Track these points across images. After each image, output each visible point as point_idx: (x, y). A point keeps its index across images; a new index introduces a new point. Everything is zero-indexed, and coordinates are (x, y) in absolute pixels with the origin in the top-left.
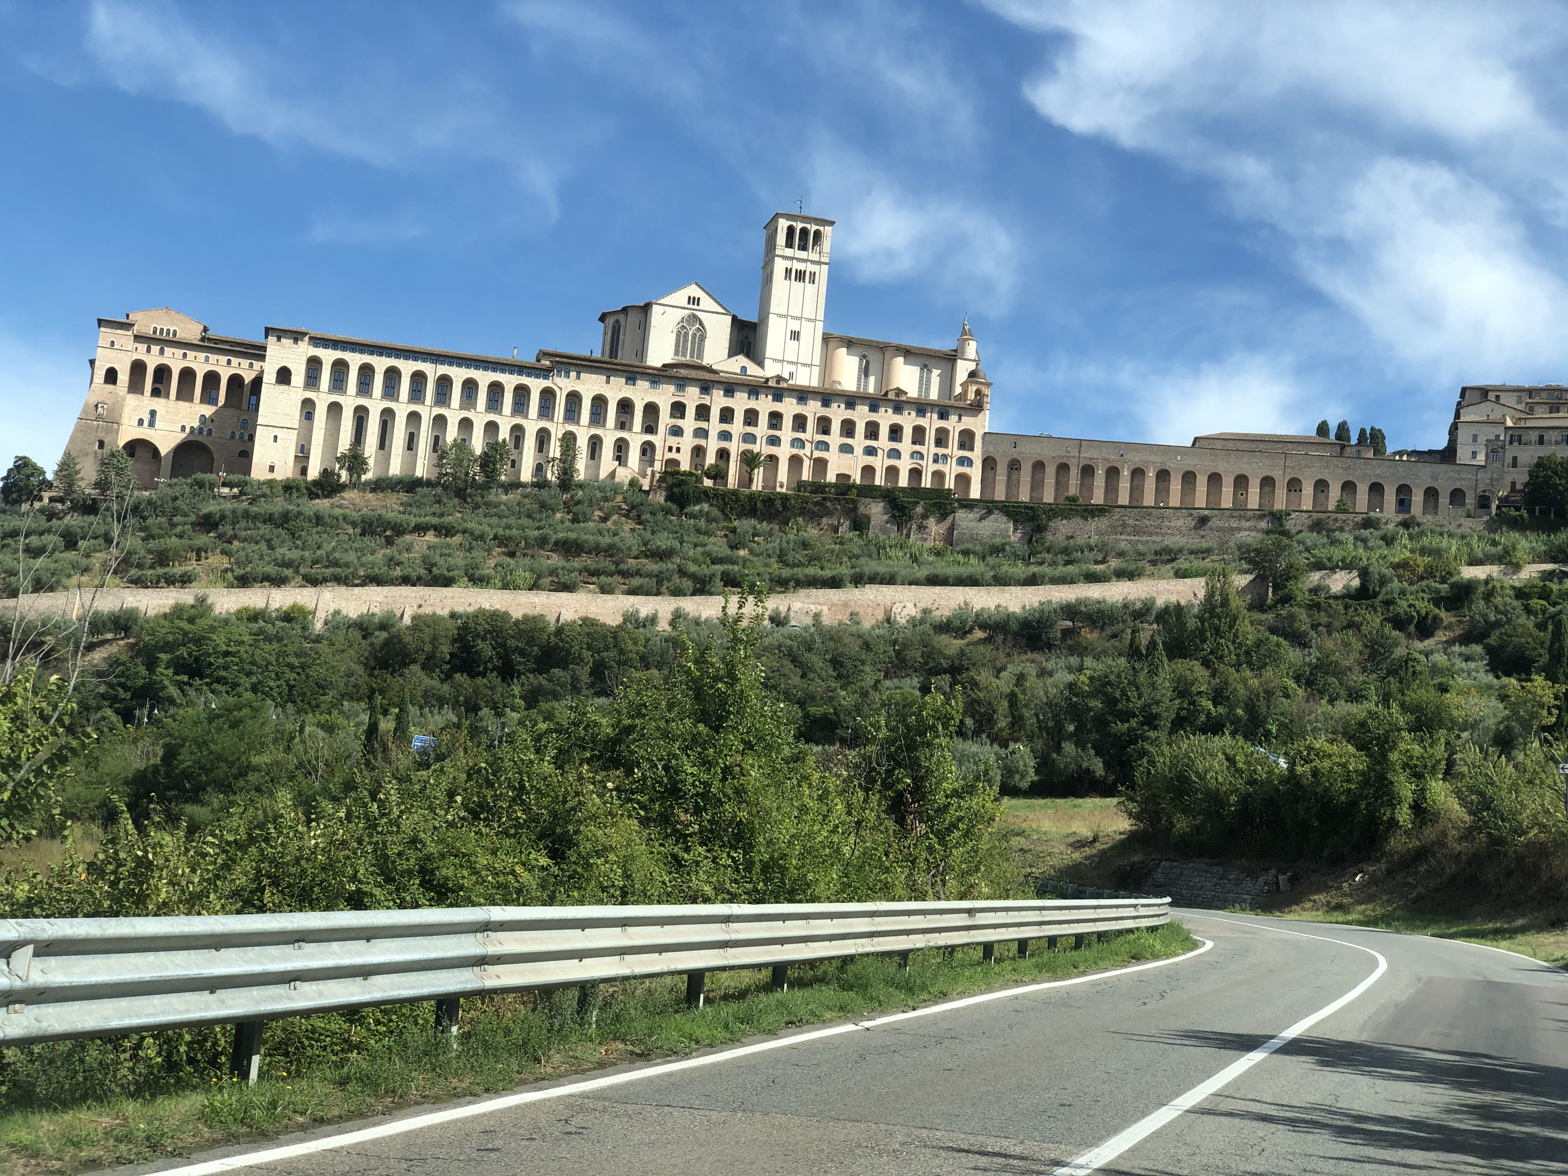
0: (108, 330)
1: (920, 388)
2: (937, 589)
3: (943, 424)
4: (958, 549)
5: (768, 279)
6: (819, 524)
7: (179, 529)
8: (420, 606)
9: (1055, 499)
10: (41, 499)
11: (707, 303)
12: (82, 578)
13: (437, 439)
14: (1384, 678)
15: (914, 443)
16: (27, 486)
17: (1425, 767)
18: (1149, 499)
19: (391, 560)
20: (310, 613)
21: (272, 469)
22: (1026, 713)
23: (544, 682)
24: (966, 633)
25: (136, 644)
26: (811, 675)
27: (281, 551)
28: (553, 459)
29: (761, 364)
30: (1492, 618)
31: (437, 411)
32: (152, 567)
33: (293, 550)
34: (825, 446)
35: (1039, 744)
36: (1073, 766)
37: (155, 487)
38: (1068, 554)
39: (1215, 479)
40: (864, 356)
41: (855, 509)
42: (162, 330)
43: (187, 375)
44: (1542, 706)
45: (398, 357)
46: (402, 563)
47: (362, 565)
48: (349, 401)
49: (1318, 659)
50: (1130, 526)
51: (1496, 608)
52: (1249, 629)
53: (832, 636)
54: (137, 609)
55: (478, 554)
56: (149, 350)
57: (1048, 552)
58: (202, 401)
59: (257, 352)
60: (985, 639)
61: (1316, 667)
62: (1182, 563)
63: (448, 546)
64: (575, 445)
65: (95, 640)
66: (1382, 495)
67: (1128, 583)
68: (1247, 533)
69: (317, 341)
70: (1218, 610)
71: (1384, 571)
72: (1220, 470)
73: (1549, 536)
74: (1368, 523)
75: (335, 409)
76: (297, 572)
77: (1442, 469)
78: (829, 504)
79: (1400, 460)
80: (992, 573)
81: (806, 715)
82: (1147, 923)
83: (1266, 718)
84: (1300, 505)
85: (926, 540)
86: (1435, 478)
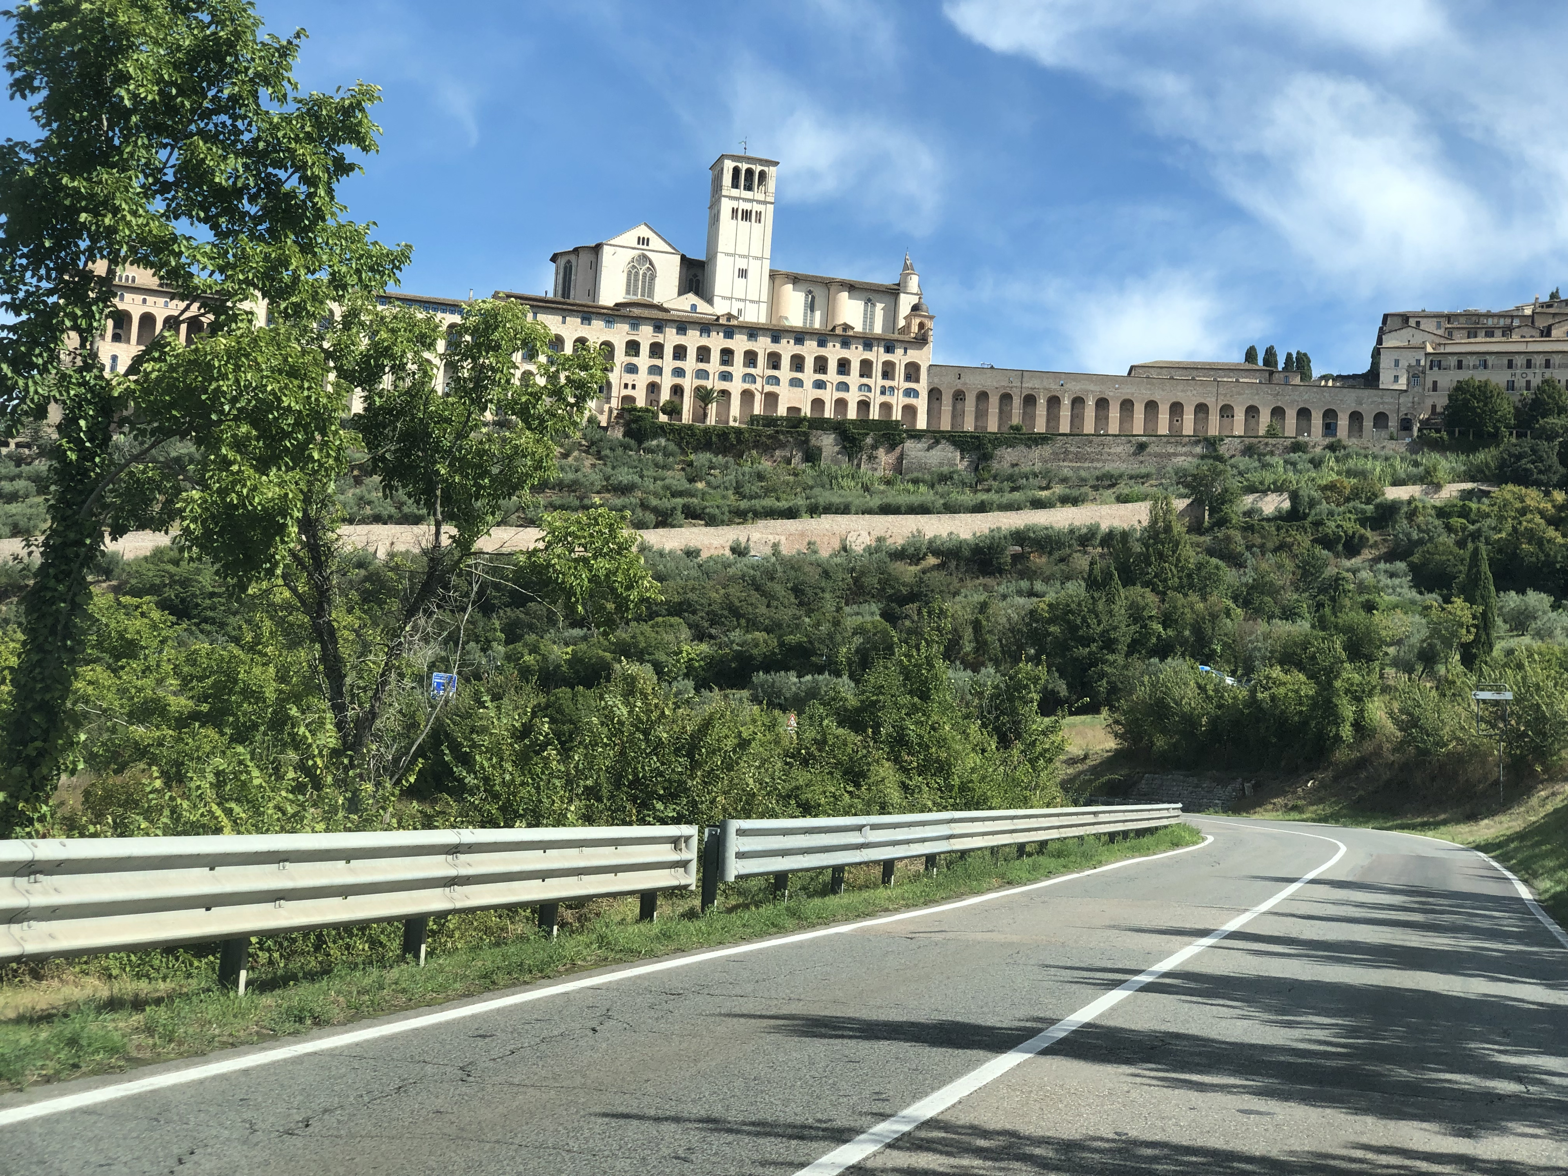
1: (865, 322)
2: (891, 518)
3: (889, 357)
4: (907, 478)
5: (715, 219)
6: (772, 456)
8: (393, 544)
9: (999, 427)
10: (7, 445)
11: (656, 243)
14: (1316, 597)
15: (862, 376)
17: (1364, 692)
18: (1089, 427)
19: (361, 498)
22: (989, 637)
23: (522, 616)
24: (919, 560)
25: (119, 586)
26: (775, 603)
29: (710, 301)
30: (1415, 536)
34: (776, 381)
38: (1014, 482)
39: (1151, 406)
40: (810, 292)
41: (807, 441)
42: (121, 276)
43: (147, 320)
44: (1461, 625)
46: (372, 502)
49: (1254, 580)
50: (1072, 453)
51: (1419, 527)
52: (1190, 552)
53: (793, 565)
54: (116, 552)
57: (995, 479)
60: (939, 565)
62: (1123, 488)
66: (1309, 419)
67: (1073, 508)
68: (1183, 458)
70: (1162, 536)
71: (1314, 493)
72: (1156, 398)
73: (1468, 456)
74: (1297, 447)
77: (1366, 393)
78: (782, 437)
79: (1326, 386)
80: (942, 501)
81: (782, 644)
82: (1173, 821)
83: (1211, 639)
84: (1232, 430)
85: (876, 469)
86: (1360, 403)
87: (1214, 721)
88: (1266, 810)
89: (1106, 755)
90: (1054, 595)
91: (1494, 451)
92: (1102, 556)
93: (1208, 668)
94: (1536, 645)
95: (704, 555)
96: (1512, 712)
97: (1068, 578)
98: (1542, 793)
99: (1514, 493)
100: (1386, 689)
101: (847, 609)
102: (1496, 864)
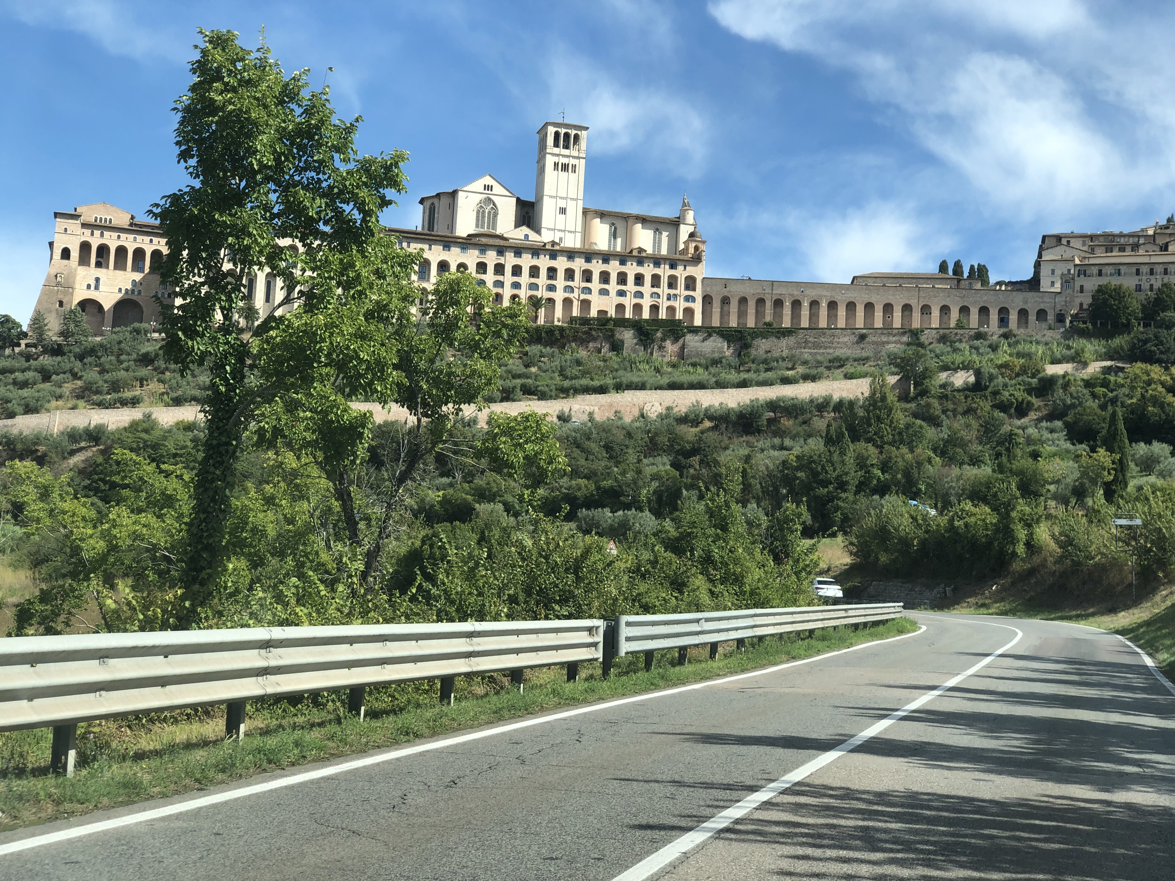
0: (62, 220)
1: (654, 245)
2: (676, 392)
3: (673, 272)
4: (688, 362)
5: (542, 170)
6: (587, 347)
7: (125, 365)
9: (756, 324)
10: (19, 345)
11: (498, 189)
12: (58, 403)
14: (995, 448)
15: (653, 286)
16: (9, 336)
17: (1033, 520)
18: (823, 323)
22: (754, 482)
24: (698, 423)
25: (104, 450)
26: (591, 457)
29: (538, 232)
30: (1069, 402)
32: (109, 393)
34: (589, 291)
37: (103, 334)
38: (767, 364)
39: (869, 307)
40: (613, 224)
41: (613, 336)
42: (101, 219)
43: (121, 251)
44: (1104, 469)
49: (949, 436)
50: (810, 342)
51: (1071, 395)
52: (900, 416)
53: (604, 429)
54: (103, 424)
56: (92, 234)
57: (753, 362)
58: (133, 270)
60: (713, 427)
61: (947, 441)
62: (849, 368)
65: (74, 447)
66: (988, 315)
67: (812, 384)
68: (894, 345)
70: (879, 404)
71: (992, 370)
72: (873, 300)
73: (1107, 341)
74: (979, 336)
77: (1030, 295)
78: (594, 333)
79: (1000, 290)
80: (714, 379)
81: (598, 488)
82: (898, 615)
83: (917, 481)
84: (930, 323)
85: (665, 356)
86: (1026, 302)
87: (923, 543)
88: (962, 607)
89: (844, 568)
90: (799, 448)
91: (1127, 337)
92: (834, 419)
93: (915, 503)
94: (1160, 482)
96: (1141, 535)
97: (810, 436)
98: (1164, 592)
99: (1142, 369)
100: (1049, 517)
101: (645, 461)
102: (1129, 643)
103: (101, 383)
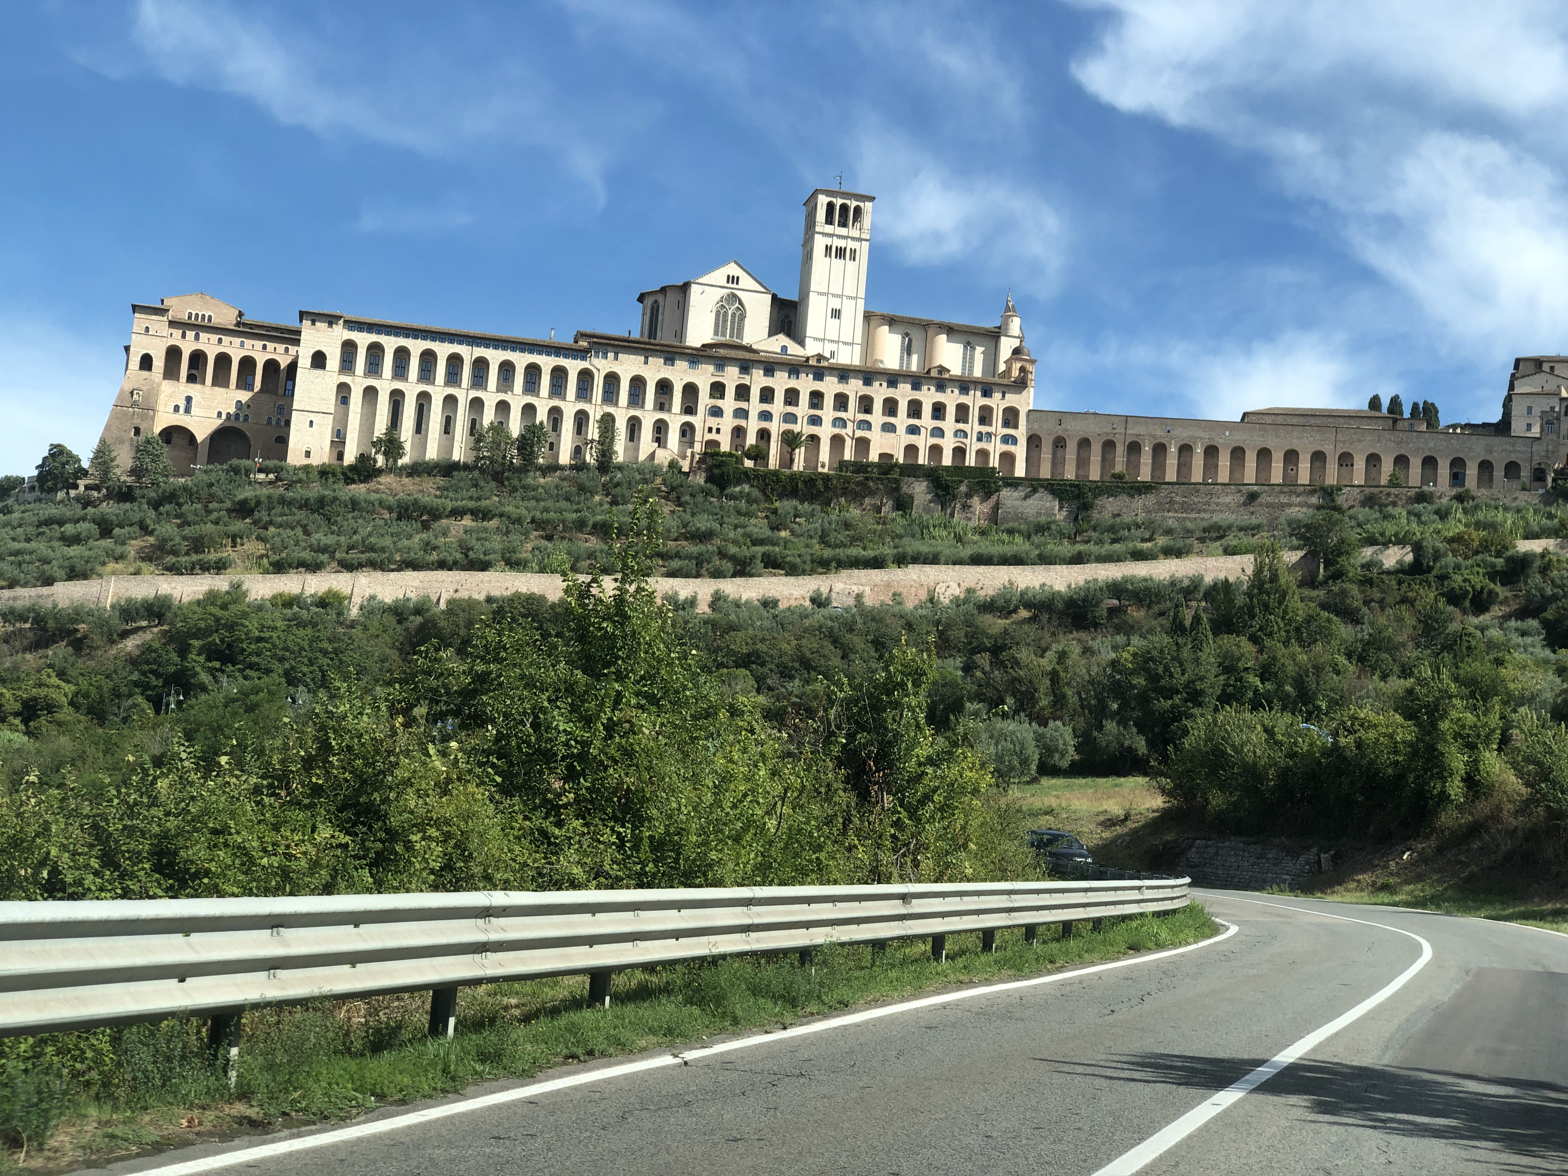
0: (143, 316)
1: (964, 366)
2: (982, 569)
3: (986, 401)
4: (1003, 528)
5: (808, 257)
6: (862, 504)
7: (215, 515)
8: (456, 591)
9: (1101, 477)
10: (76, 487)
11: (746, 282)
12: (117, 566)
13: (474, 422)
14: (1439, 654)
15: (957, 421)
16: (62, 473)
18: (1197, 476)
19: (427, 544)
20: (345, 598)
21: (308, 454)
22: (1069, 692)
24: (1010, 612)
25: (169, 631)
26: (852, 656)
27: (317, 536)
28: (592, 441)
29: (801, 343)
30: (1549, 592)
31: (474, 394)
32: (187, 554)
33: (329, 535)
34: (868, 425)
35: (1081, 723)
36: (1114, 744)
37: (190, 473)
38: (1115, 532)
39: (1264, 454)
40: (907, 334)
41: (898, 489)
42: (197, 315)
43: (223, 360)
45: (433, 339)
46: (438, 547)
47: (398, 550)
48: (385, 385)
49: (1370, 635)
50: (1177, 502)
51: (1553, 581)
52: (1299, 604)
53: (874, 616)
54: (171, 595)
55: (515, 537)
56: (184, 336)
57: (1095, 530)
58: (238, 387)
59: (292, 337)
60: (1030, 618)
61: (1368, 643)
62: (1231, 540)
63: (485, 530)
64: (613, 426)
65: (128, 627)
66: (1435, 468)
67: (1176, 560)
68: (1297, 509)
69: (352, 325)
70: (1267, 586)
71: (1438, 545)
72: (1269, 445)
74: (1422, 498)
75: (370, 393)
76: (332, 557)
77: (1497, 442)
78: (872, 484)
79: (1453, 434)
80: (1037, 552)
83: (1315, 694)
84: (1351, 479)
85: (970, 519)
86: (1490, 451)
95: (782, 606)
103: (178, 539)
